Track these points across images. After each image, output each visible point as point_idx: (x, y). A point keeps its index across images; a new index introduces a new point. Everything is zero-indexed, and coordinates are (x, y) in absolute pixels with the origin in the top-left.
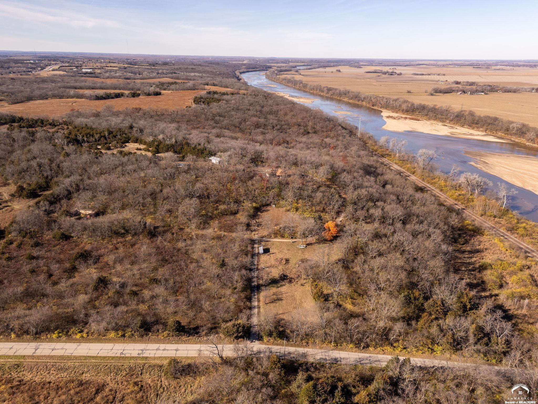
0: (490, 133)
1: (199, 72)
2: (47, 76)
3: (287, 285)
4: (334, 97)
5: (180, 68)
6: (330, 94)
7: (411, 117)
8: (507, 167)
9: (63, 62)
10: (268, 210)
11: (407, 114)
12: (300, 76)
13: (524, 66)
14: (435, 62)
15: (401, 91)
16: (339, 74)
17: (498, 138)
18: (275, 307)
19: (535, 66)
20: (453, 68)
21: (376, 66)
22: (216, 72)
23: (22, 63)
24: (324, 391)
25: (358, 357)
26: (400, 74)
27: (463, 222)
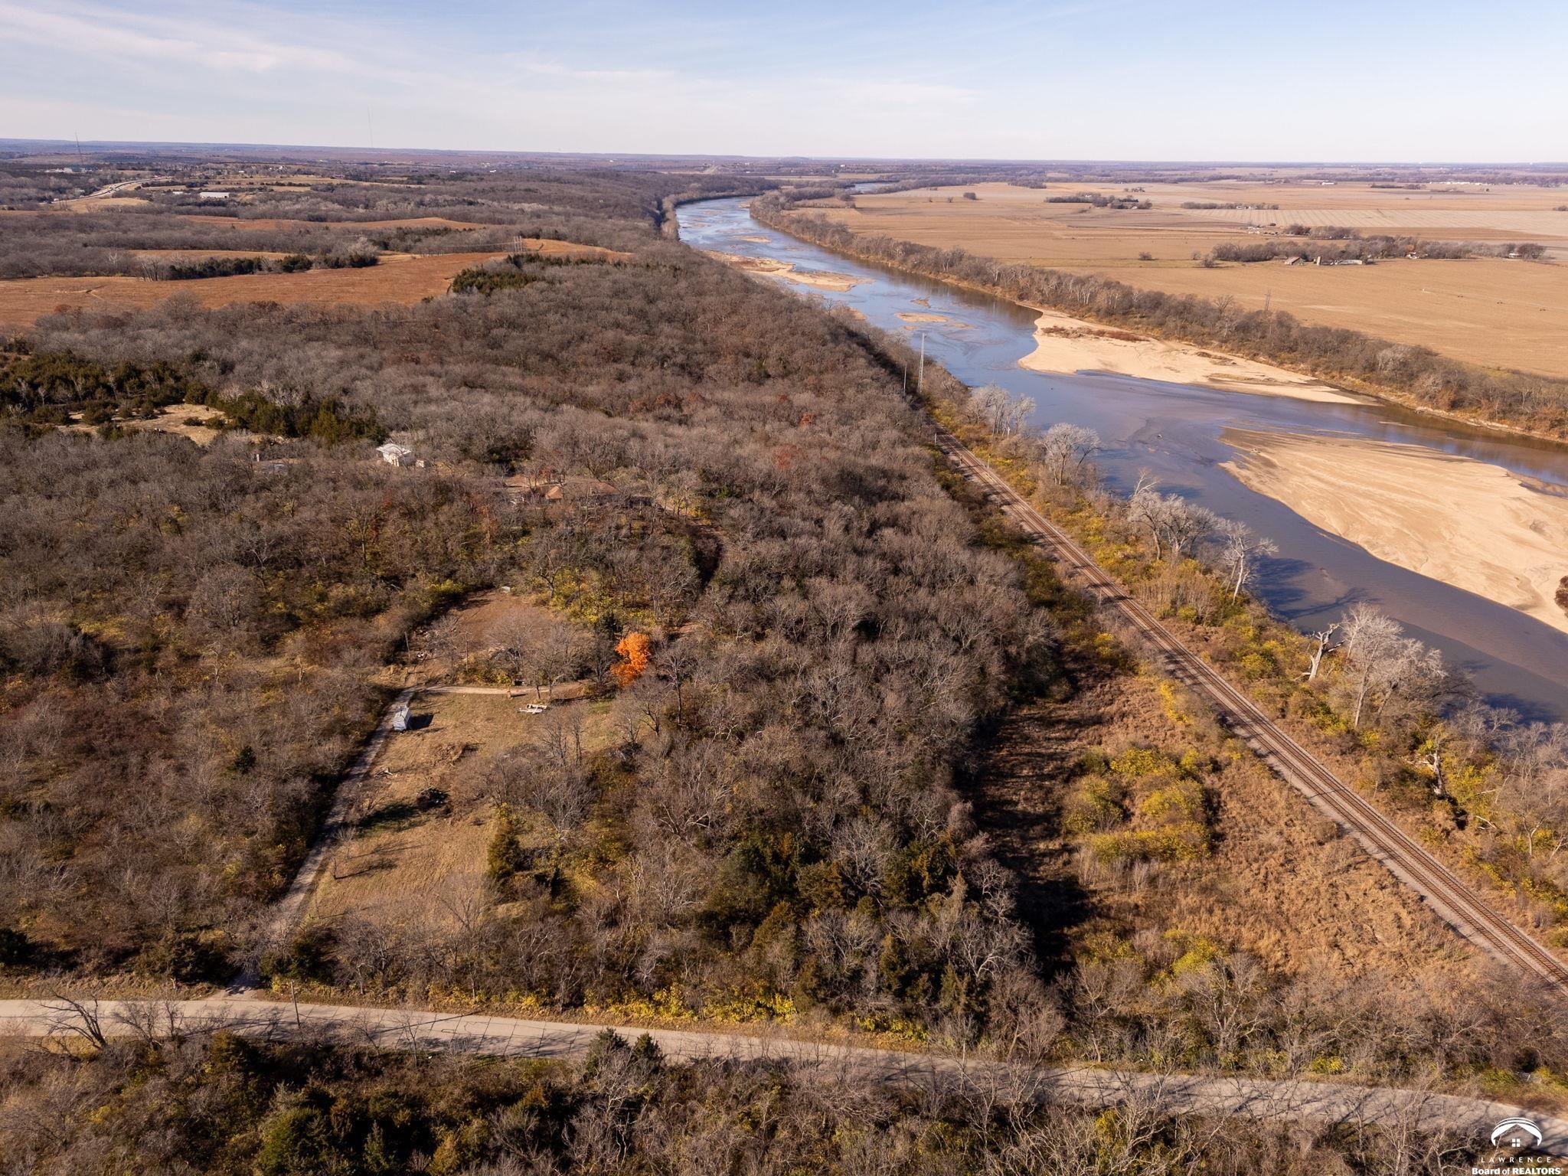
0: (1323, 377)
1: (541, 200)
2: (86, 211)
3: (433, 821)
4: (920, 272)
5: (493, 190)
6: (910, 264)
7: (1116, 330)
8: (1324, 475)
9: (157, 172)
10: (486, 602)
11: (1110, 323)
12: (854, 212)
13: (1525, 180)
14: (1267, 171)
15: (1123, 255)
16: (971, 207)
17: (1344, 391)
18: (360, 887)
19: (1557, 181)
20: (1314, 186)
21: (1091, 181)
22: (596, 199)
23: (33, 175)
24: (328, 1139)
25: (539, 1034)
26: (1147, 206)
27: (1092, 636)
